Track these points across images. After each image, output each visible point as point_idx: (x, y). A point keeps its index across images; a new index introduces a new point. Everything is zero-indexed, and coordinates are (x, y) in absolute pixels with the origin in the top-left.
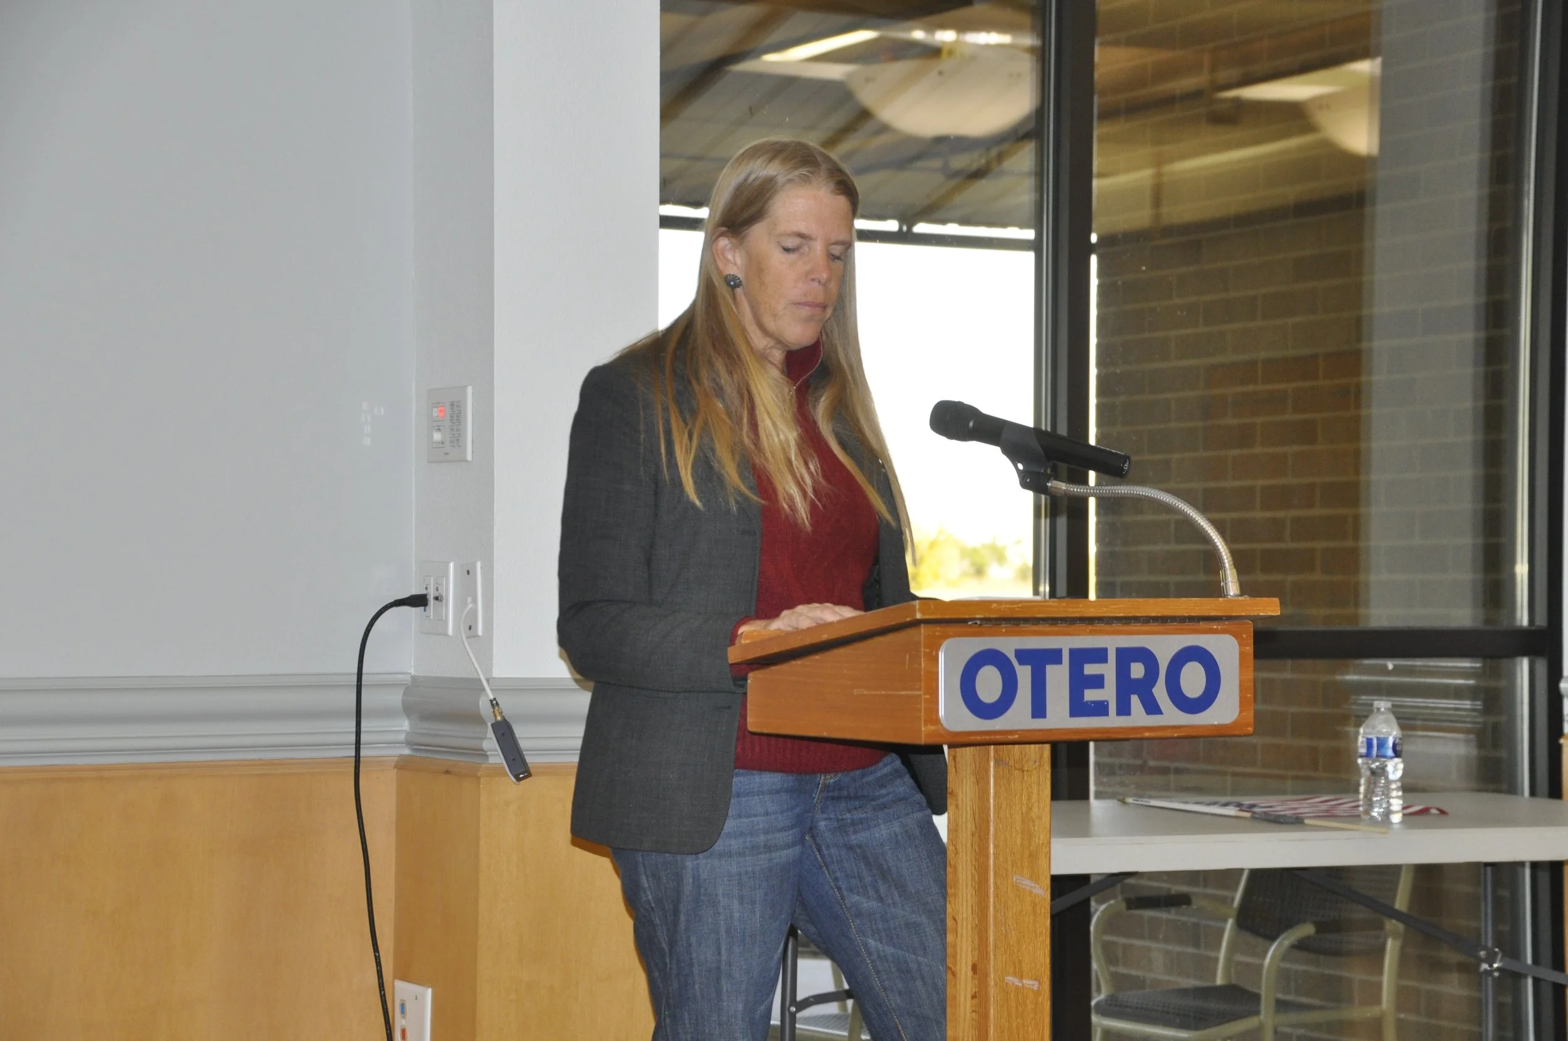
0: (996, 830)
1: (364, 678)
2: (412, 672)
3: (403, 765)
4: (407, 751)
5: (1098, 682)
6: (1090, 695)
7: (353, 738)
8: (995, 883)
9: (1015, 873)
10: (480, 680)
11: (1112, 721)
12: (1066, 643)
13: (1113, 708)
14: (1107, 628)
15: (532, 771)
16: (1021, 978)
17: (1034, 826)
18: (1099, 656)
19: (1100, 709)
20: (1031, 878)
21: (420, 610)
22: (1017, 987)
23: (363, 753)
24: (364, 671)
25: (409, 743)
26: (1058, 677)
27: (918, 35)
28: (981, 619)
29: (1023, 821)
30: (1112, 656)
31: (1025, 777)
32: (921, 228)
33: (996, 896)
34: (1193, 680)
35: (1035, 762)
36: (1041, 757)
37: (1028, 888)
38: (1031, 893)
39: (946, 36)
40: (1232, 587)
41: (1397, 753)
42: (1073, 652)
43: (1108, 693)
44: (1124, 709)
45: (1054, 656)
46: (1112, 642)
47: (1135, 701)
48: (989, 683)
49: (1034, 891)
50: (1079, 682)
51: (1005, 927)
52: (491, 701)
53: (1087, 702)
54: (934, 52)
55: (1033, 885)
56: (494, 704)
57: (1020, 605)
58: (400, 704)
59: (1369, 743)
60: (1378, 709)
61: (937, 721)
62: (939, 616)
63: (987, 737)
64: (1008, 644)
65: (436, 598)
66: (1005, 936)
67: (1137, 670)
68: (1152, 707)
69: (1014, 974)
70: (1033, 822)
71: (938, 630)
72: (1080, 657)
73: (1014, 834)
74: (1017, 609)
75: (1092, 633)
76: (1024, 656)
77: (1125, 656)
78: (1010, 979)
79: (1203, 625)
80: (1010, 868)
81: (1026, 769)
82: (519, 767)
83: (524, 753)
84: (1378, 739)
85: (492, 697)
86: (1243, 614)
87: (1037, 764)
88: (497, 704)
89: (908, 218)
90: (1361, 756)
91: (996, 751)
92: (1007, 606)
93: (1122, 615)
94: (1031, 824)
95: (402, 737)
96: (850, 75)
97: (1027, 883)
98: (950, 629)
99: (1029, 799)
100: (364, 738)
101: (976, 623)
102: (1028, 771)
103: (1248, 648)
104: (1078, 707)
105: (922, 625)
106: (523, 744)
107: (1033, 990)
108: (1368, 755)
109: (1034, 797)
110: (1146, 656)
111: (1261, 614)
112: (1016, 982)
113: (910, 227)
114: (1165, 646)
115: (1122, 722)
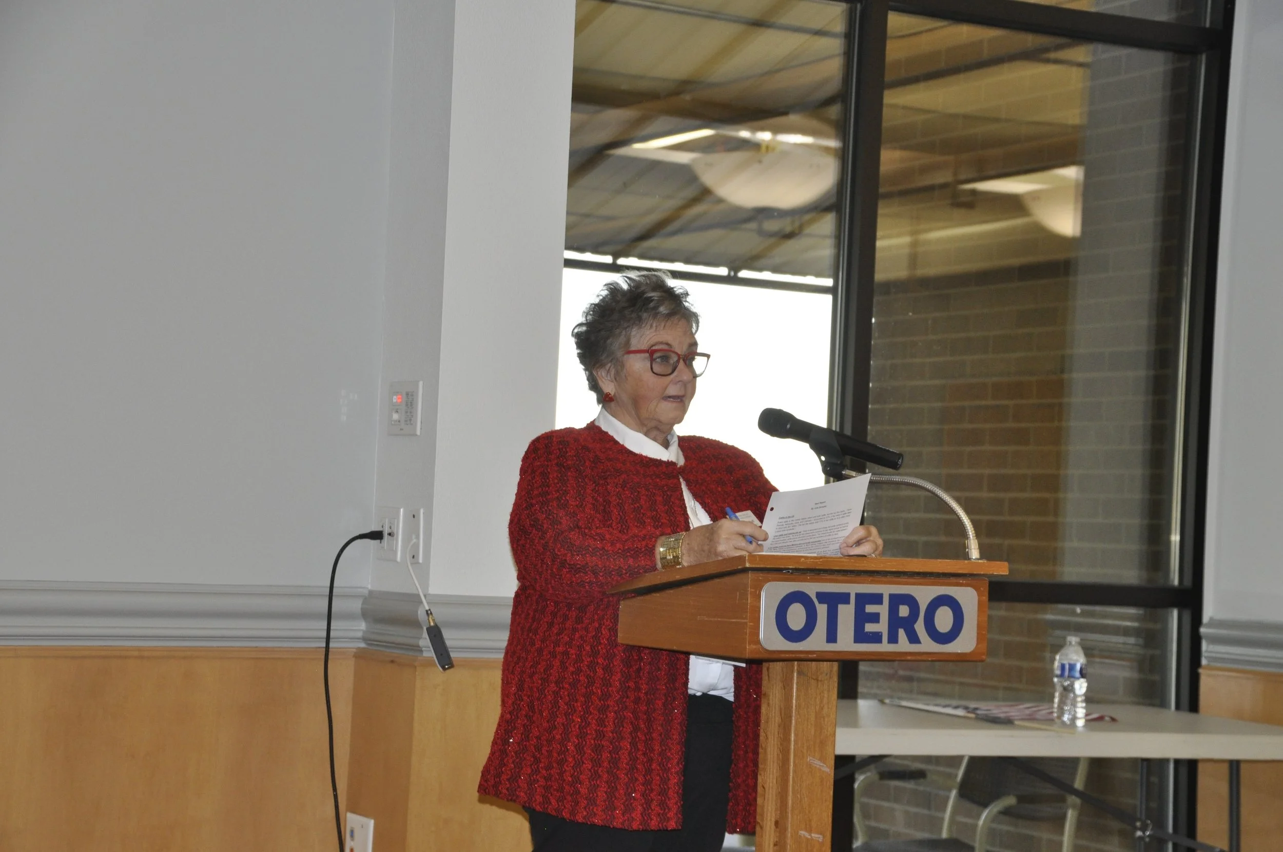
0: (796, 724)
1: (335, 590)
2: (369, 587)
3: (360, 655)
4: (362, 645)
5: (875, 618)
6: (870, 628)
7: (324, 634)
8: (794, 762)
9: (809, 755)
10: (418, 595)
11: (885, 647)
12: (854, 589)
13: (885, 638)
14: (884, 579)
15: (454, 663)
16: (810, 831)
17: (824, 721)
18: (877, 599)
19: (876, 638)
20: (820, 759)
21: (375, 543)
22: (807, 839)
23: (331, 645)
24: (335, 584)
25: (364, 639)
26: (846, 613)
27: (745, 134)
28: (791, 569)
29: (816, 718)
30: (886, 600)
31: (819, 686)
32: (744, 274)
33: (795, 771)
34: (944, 619)
35: (827, 674)
36: (831, 671)
37: (818, 766)
38: (820, 770)
39: (765, 136)
40: (975, 553)
42: (858, 596)
43: (882, 627)
44: (893, 639)
45: (844, 598)
46: (886, 590)
47: (902, 633)
48: (796, 617)
49: (822, 768)
50: (862, 618)
51: (801, 794)
52: (427, 611)
53: (867, 632)
55: (822, 764)
56: (429, 613)
57: (821, 560)
58: (359, 611)
60: (1070, 643)
61: (758, 642)
62: (762, 566)
63: (793, 655)
64: (811, 588)
65: (390, 534)
66: (800, 802)
67: (904, 611)
68: (914, 638)
69: (806, 830)
70: (824, 718)
71: (761, 576)
72: (863, 600)
73: (809, 727)
74: (819, 563)
75: (872, 582)
76: (823, 597)
77: (896, 601)
78: (802, 833)
79: (953, 580)
80: (805, 751)
81: (820, 679)
82: (445, 660)
83: (449, 650)
85: (427, 608)
86: (982, 573)
87: (828, 675)
88: (431, 613)
89: (735, 267)
91: (799, 666)
92: (812, 560)
93: (894, 570)
94: (822, 719)
95: (360, 634)
96: (694, 160)
97: (817, 763)
98: (770, 576)
99: (821, 701)
100: (332, 634)
101: (789, 572)
102: (821, 681)
103: (984, 598)
104: (861, 636)
105: (750, 572)
106: (448, 643)
107: (818, 841)
109: (825, 701)
110: (911, 601)
111: (995, 573)
112: (807, 835)
113: (736, 273)
114: (924, 594)
115: (892, 648)
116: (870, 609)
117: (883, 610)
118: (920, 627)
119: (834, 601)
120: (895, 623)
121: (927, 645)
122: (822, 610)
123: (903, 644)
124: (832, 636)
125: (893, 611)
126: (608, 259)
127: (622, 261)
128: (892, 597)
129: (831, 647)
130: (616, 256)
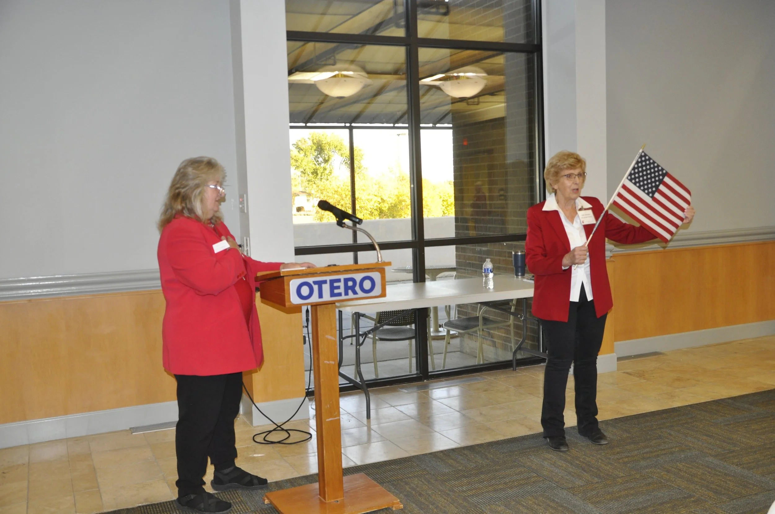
5: (338, 287)
6: (336, 291)
8: (320, 338)
9: (326, 335)
11: (343, 297)
12: (328, 278)
13: (343, 294)
14: (341, 273)
16: (329, 361)
18: (339, 281)
19: (340, 294)
22: (328, 364)
27: (455, 74)
28: (301, 274)
30: (342, 281)
32: (438, 125)
33: (321, 341)
34: (367, 285)
39: (461, 74)
41: (491, 272)
42: (331, 280)
43: (342, 290)
44: (346, 294)
45: (325, 282)
46: (342, 277)
47: (350, 292)
48: (305, 291)
49: (332, 339)
50: (332, 288)
51: (324, 349)
53: (335, 293)
54: (458, 78)
55: (332, 337)
59: (485, 269)
61: (290, 302)
64: (310, 280)
66: (324, 351)
67: (350, 284)
68: (355, 293)
69: (327, 361)
71: (289, 277)
72: (332, 282)
73: (325, 325)
75: (336, 275)
76: (315, 283)
78: (326, 362)
79: (370, 270)
81: (328, 308)
84: (487, 268)
89: (435, 123)
90: (484, 273)
96: (440, 84)
97: (330, 337)
98: (294, 277)
99: (329, 316)
101: (299, 275)
104: (332, 294)
105: (285, 277)
107: (333, 364)
108: (485, 272)
110: (353, 280)
112: (328, 362)
113: (435, 125)
114: (358, 277)
115: (346, 297)
126: (392, 125)
127: (396, 125)
130: (394, 124)
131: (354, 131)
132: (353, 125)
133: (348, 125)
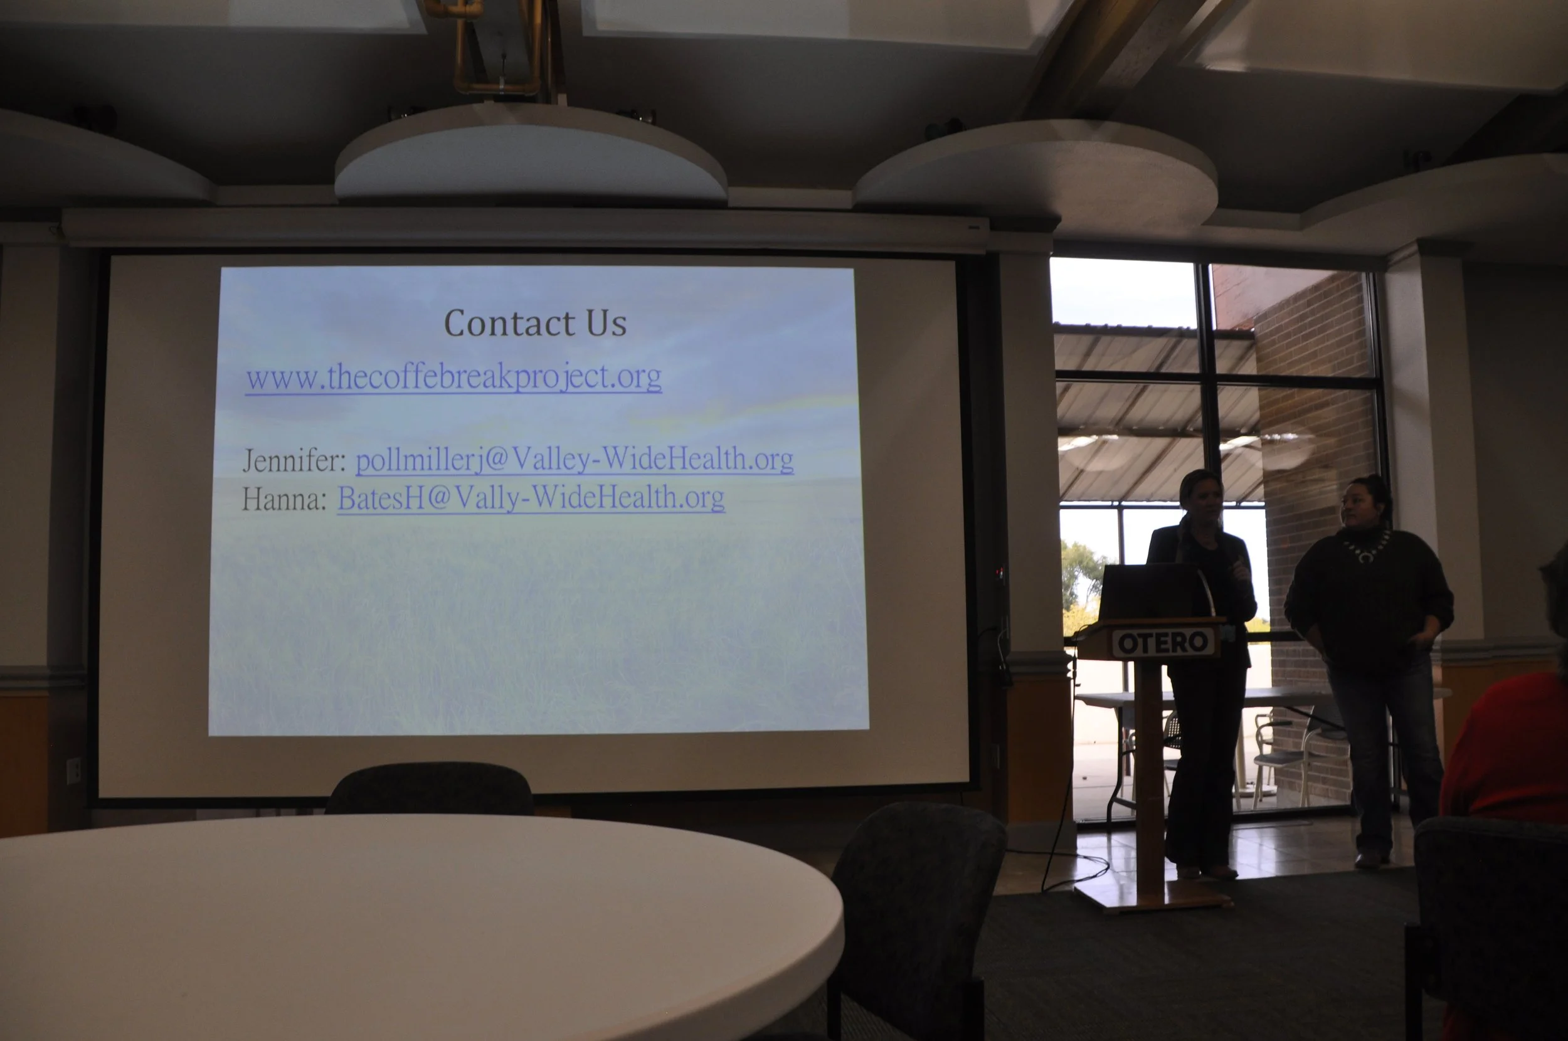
5: (1165, 642)
6: (1163, 646)
11: (1171, 654)
12: (1154, 631)
13: (1171, 649)
18: (1166, 635)
19: (1167, 650)
26: (1152, 642)
30: (1170, 635)
34: (1198, 642)
40: (1214, 614)
42: (1157, 634)
43: (1169, 646)
44: (1174, 650)
45: (1151, 635)
46: (1170, 631)
47: (1179, 648)
48: (1128, 644)
50: (1159, 643)
61: (1112, 654)
63: (1128, 659)
64: (1135, 632)
67: (1179, 639)
68: (1184, 650)
71: (1111, 628)
72: (1159, 636)
75: (1162, 628)
76: (1140, 635)
77: (1175, 635)
79: (1202, 625)
98: (1115, 628)
101: (1122, 626)
104: (1158, 650)
105: (1106, 627)
110: (1182, 635)
114: (1188, 632)
115: (1175, 654)
116: (1163, 639)
117: (1169, 639)
118: (1187, 645)
119: (1145, 637)
120: (1175, 644)
121: (1191, 652)
122: (1140, 641)
123: (1179, 653)
124: (1145, 650)
125: (1174, 640)
128: (1173, 633)
129: (1145, 655)
131: (1125, 512)
132: (1124, 503)
133: (1116, 503)
